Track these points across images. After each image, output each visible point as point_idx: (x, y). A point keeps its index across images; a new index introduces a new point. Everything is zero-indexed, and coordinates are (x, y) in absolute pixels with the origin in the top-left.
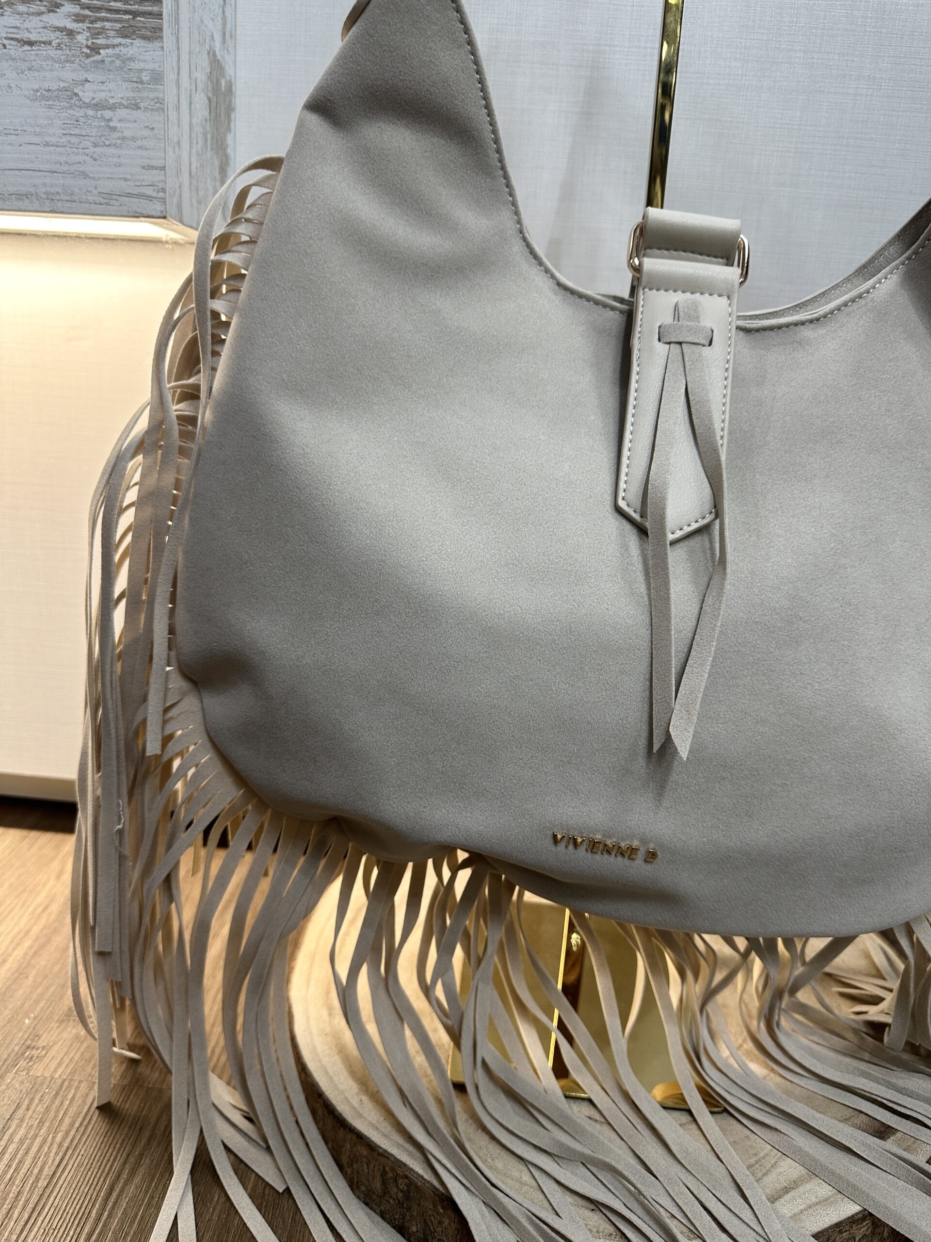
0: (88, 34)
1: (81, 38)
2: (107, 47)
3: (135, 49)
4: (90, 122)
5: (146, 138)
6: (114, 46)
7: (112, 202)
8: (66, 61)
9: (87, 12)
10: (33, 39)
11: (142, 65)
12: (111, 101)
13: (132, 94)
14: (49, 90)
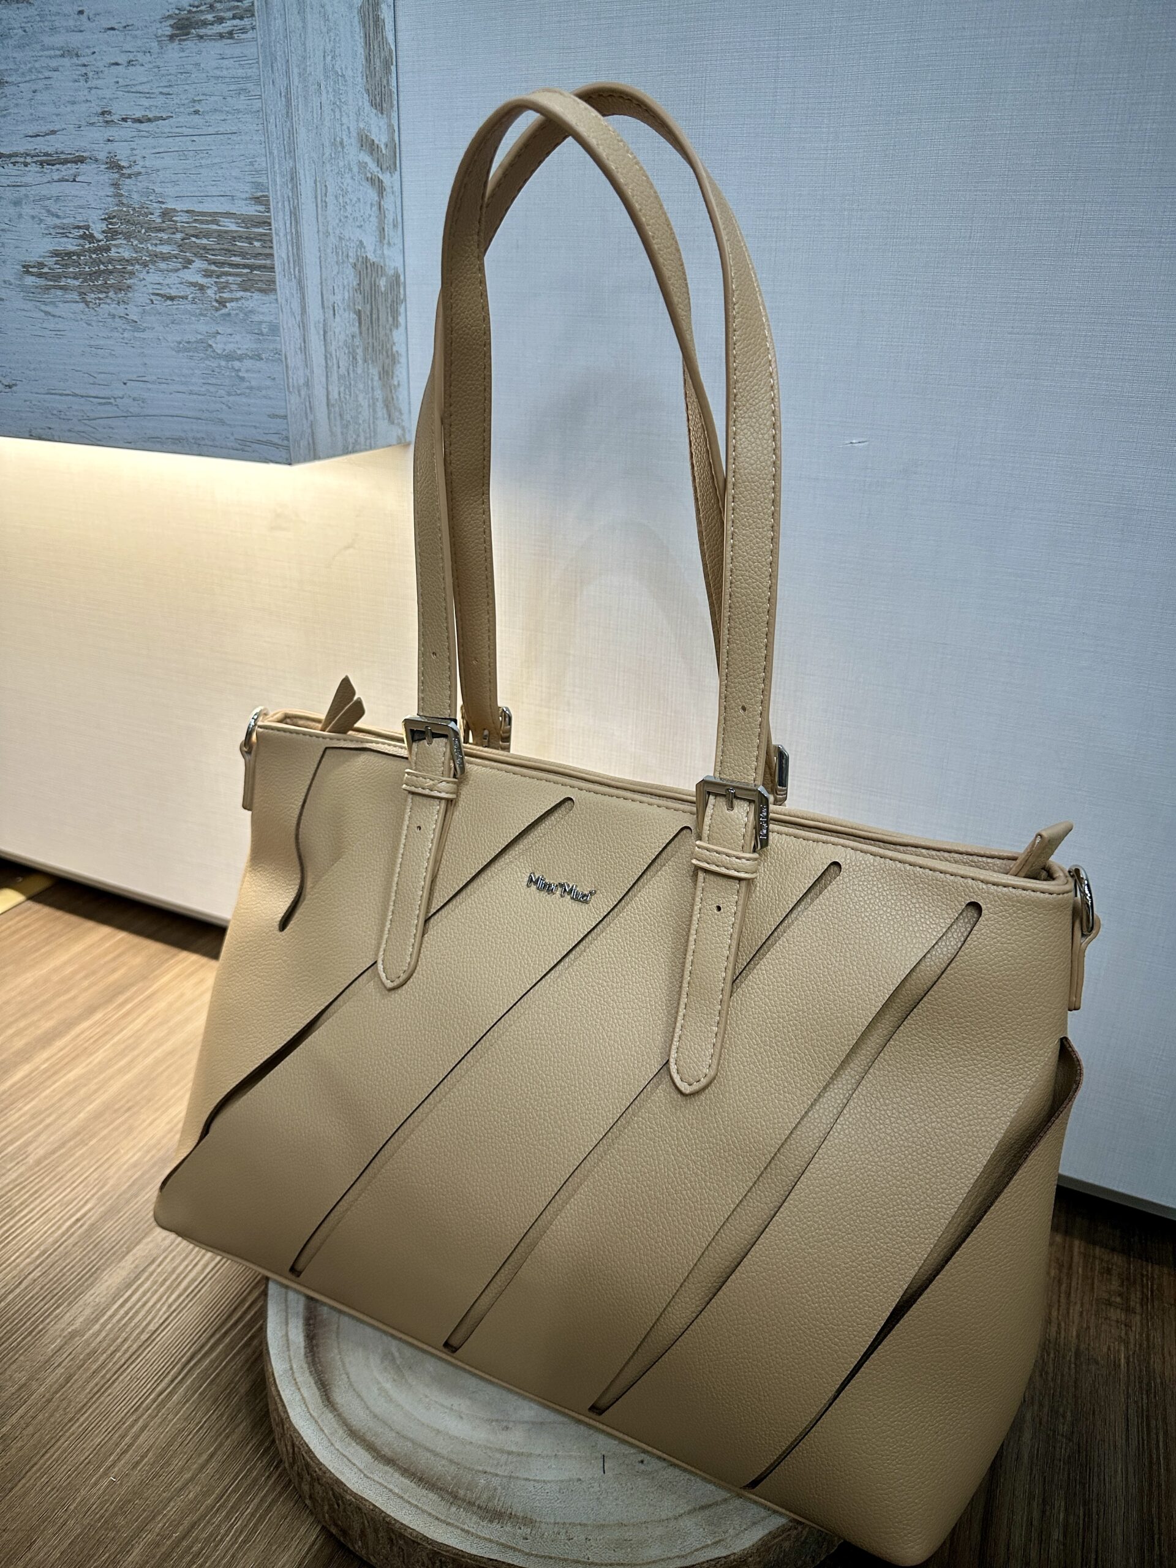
0: (216, 289)
1: (210, 292)
2: (232, 300)
3: (255, 302)
4: (223, 372)
5: (269, 388)
6: (237, 300)
7: (247, 448)
8: (201, 315)
9: (213, 267)
10: (173, 294)
11: (261, 317)
12: (239, 352)
13: (254, 346)
14: (188, 342)
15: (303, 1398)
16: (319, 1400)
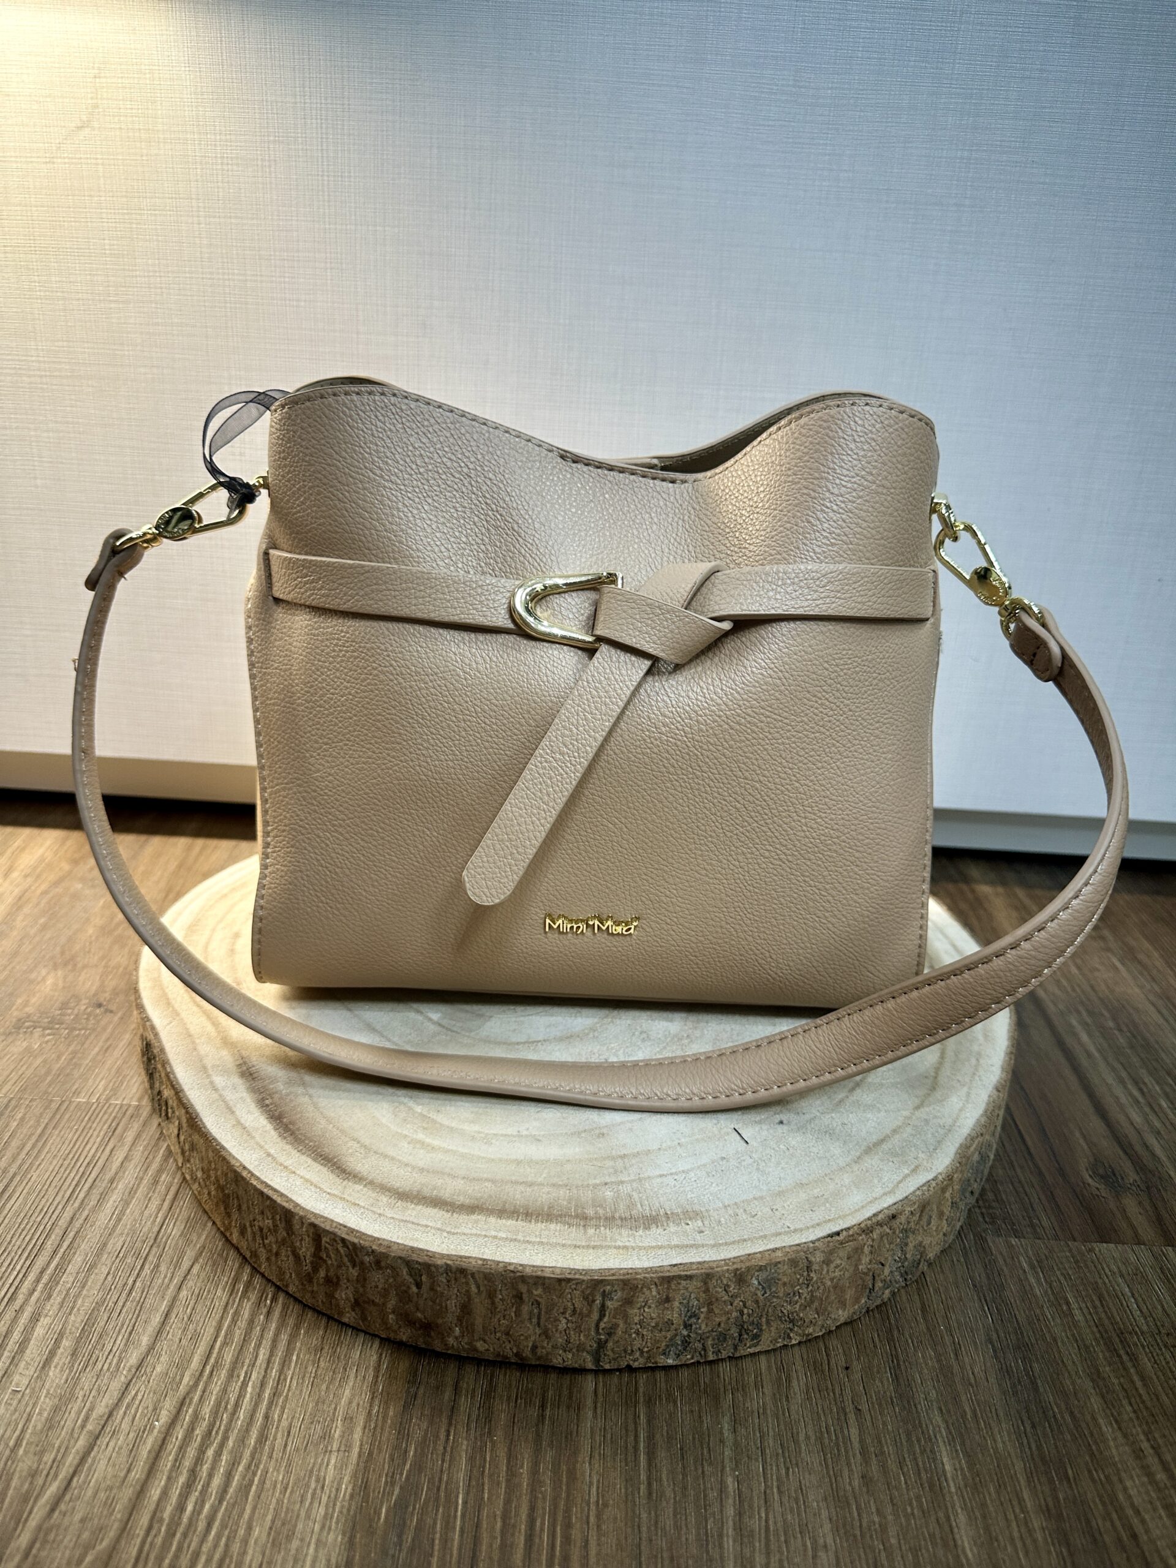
15: (307, 1180)
16: (332, 1176)
